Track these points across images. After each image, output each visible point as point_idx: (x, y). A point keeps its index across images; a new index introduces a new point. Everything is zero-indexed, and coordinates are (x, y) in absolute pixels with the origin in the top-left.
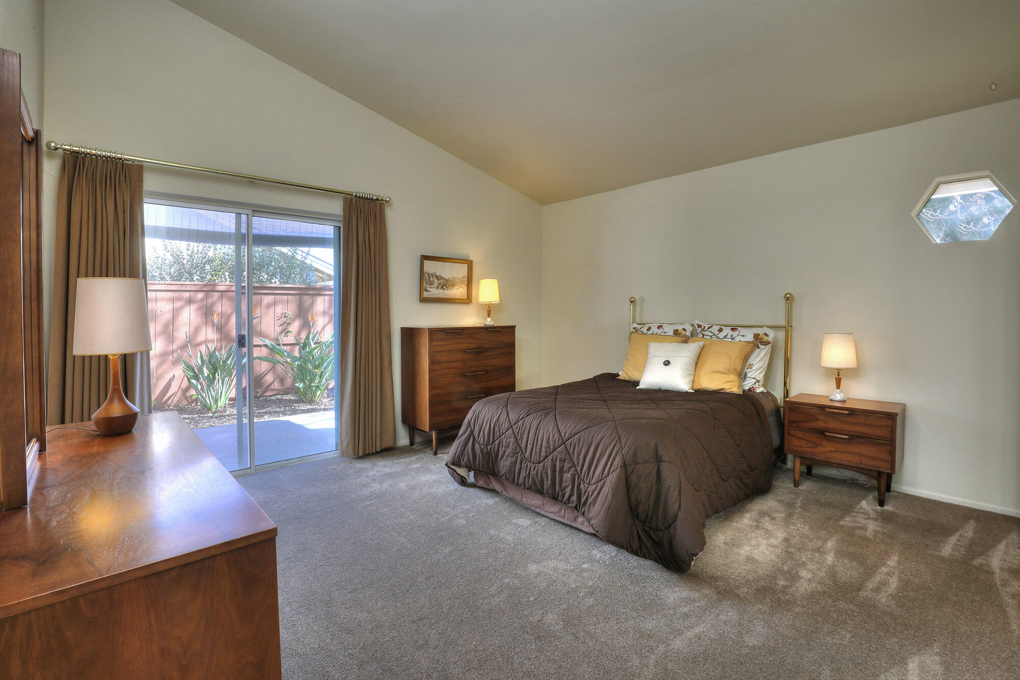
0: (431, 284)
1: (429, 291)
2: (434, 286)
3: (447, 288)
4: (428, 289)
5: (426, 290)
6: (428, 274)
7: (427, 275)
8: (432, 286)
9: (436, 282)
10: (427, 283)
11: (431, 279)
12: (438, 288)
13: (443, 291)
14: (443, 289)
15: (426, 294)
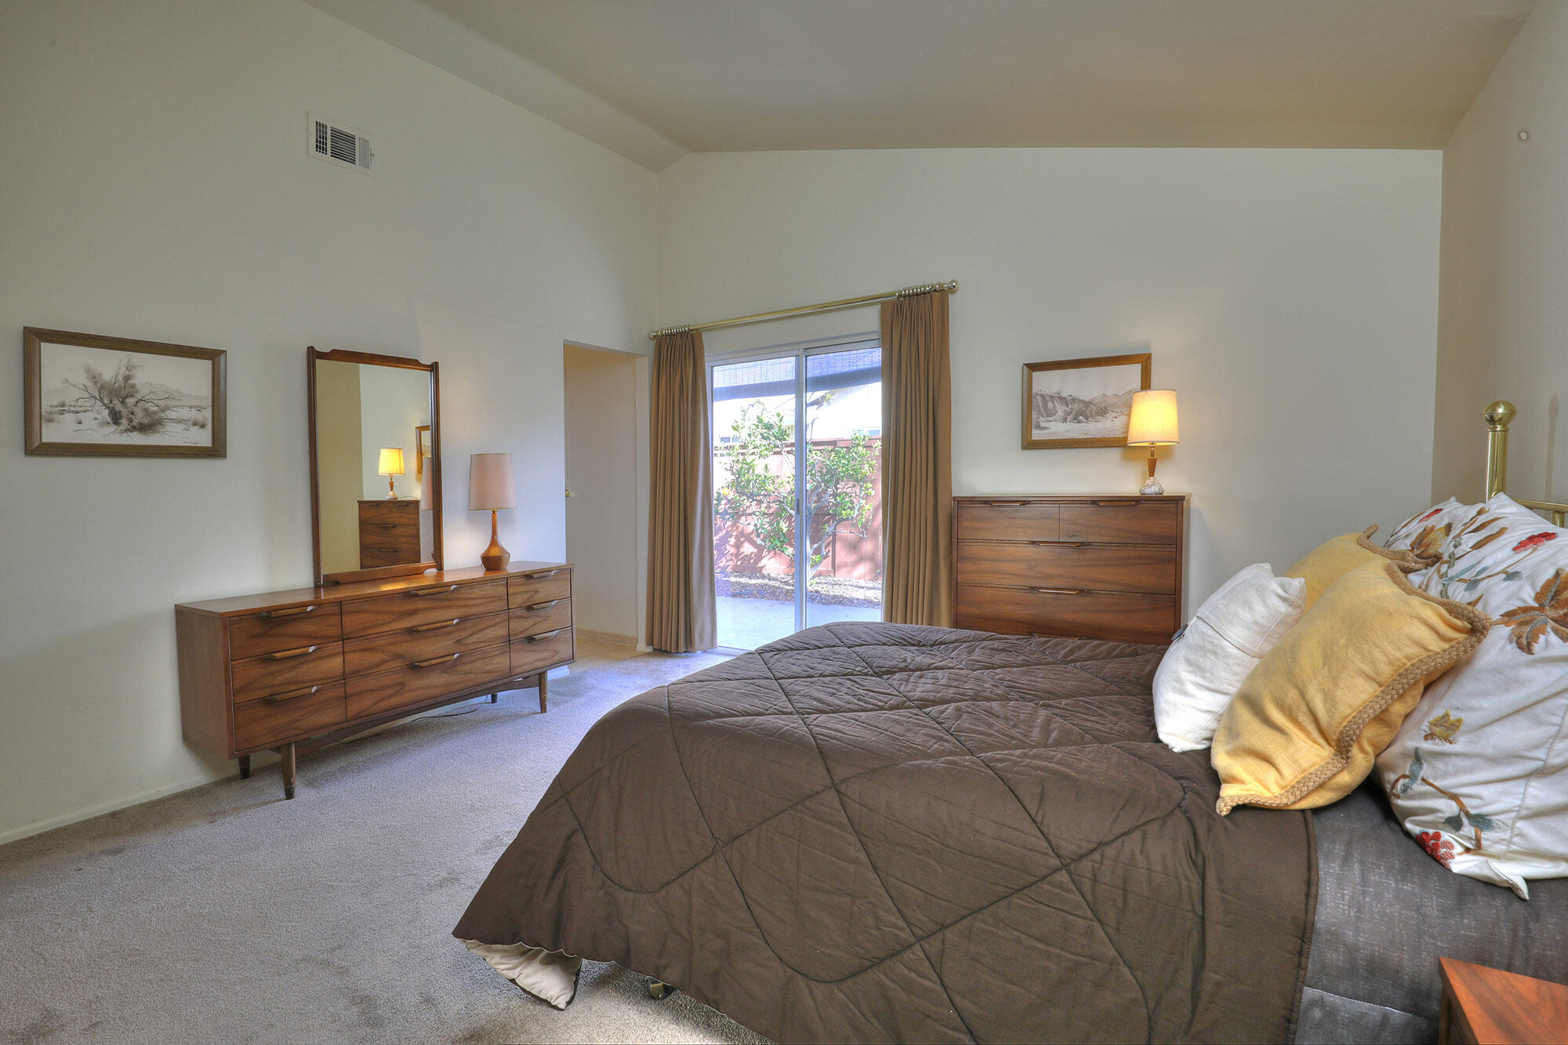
0: (1050, 413)
1: (1045, 428)
2: (1056, 417)
3: (1087, 418)
4: (1043, 424)
5: (1038, 427)
6: (1042, 396)
7: (1039, 399)
8: (1052, 419)
9: (1061, 410)
10: (1040, 413)
11: (1050, 405)
12: (1064, 420)
13: (1079, 425)
14: (1079, 422)
15: (1037, 435)
